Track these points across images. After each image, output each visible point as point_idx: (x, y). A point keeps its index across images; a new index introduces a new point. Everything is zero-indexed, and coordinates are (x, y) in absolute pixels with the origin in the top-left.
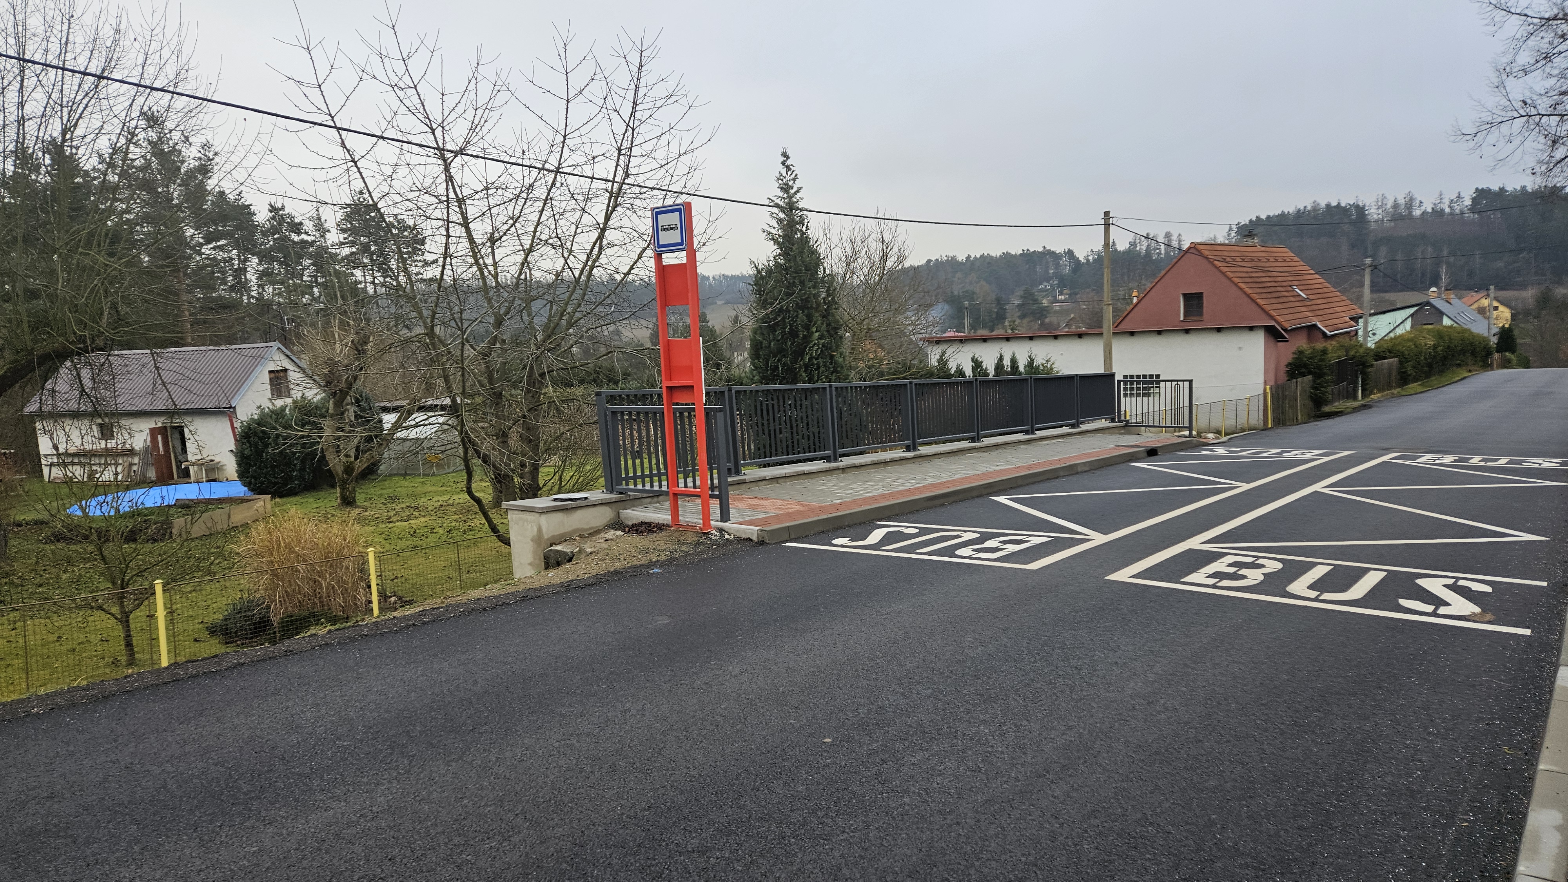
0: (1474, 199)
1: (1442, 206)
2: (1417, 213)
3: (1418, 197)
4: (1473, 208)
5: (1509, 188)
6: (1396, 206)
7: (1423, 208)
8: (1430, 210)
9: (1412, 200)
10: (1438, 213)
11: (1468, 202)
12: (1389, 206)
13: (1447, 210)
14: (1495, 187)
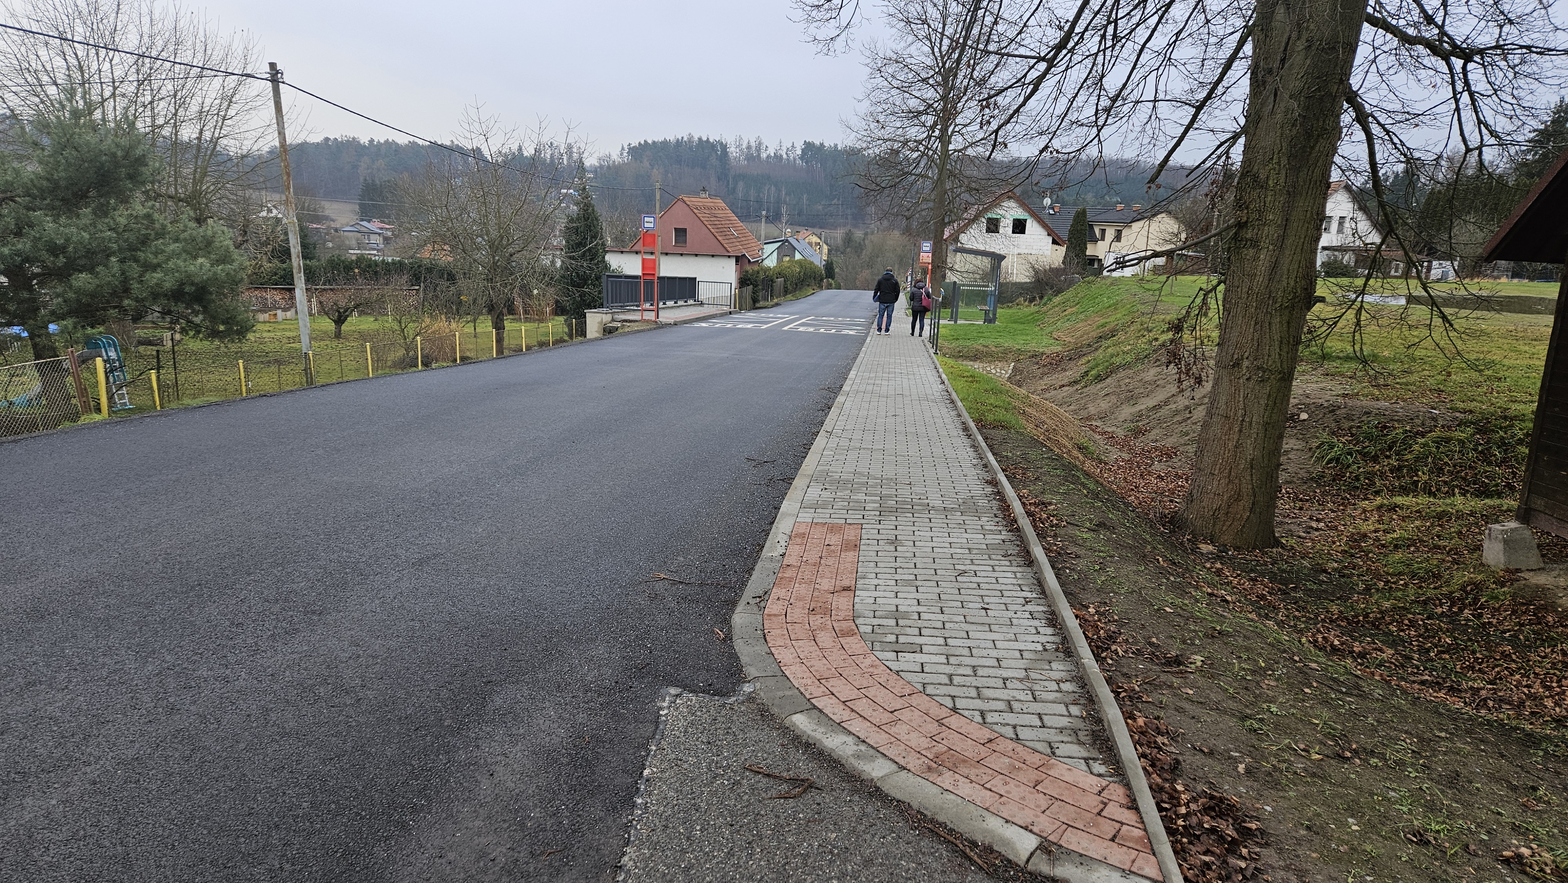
0: (803, 150)
1: (780, 152)
2: (764, 155)
3: (765, 142)
4: (802, 158)
5: (826, 144)
6: (749, 147)
7: (768, 152)
8: (773, 155)
9: (760, 144)
10: (778, 157)
11: (799, 152)
12: (744, 147)
13: (785, 156)
14: (817, 143)
